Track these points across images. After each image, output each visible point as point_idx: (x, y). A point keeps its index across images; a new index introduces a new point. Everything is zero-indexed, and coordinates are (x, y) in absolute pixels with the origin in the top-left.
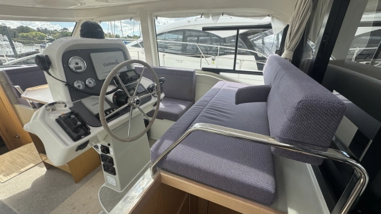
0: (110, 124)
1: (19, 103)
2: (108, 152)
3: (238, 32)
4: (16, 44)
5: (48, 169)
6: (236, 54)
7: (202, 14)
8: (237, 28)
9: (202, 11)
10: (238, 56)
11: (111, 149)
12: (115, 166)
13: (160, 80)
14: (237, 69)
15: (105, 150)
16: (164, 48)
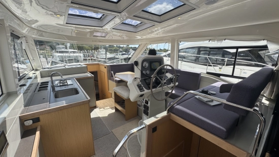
0: (153, 90)
1: (110, 79)
2: (148, 104)
3: (237, 50)
4: (108, 53)
5: (116, 111)
6: (234, 65)
7: (210, 40)
8: (237, 48)
9: (210, 38)
10: (236, 67)
11: (149, 103)
12: (149, 111)
13: (177, 75)
14: (234, 75)
15: (147, 102)
16: (183, 58)
